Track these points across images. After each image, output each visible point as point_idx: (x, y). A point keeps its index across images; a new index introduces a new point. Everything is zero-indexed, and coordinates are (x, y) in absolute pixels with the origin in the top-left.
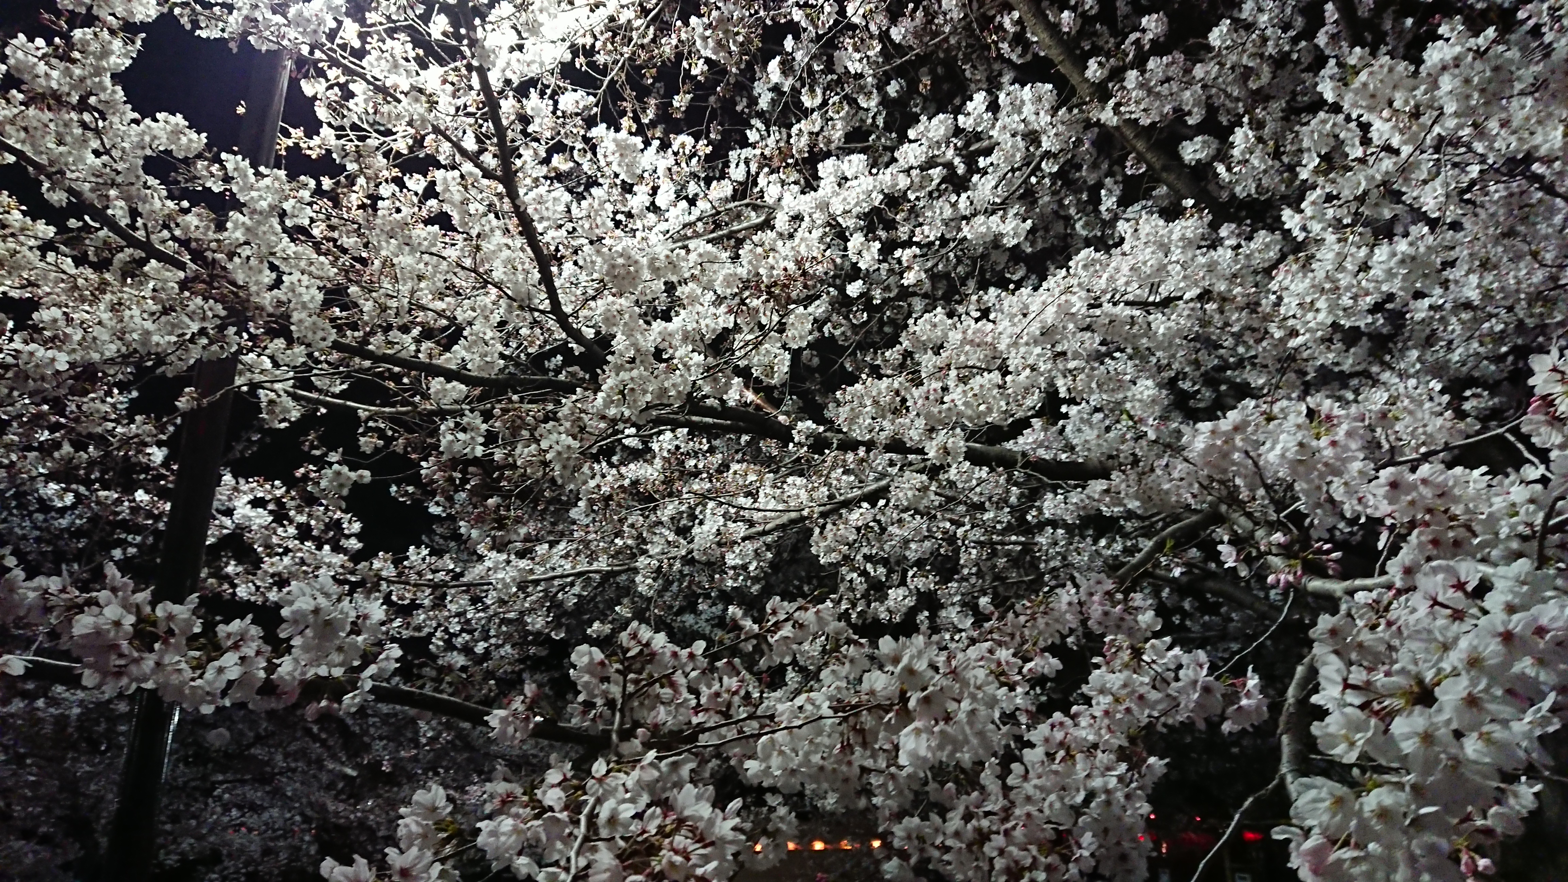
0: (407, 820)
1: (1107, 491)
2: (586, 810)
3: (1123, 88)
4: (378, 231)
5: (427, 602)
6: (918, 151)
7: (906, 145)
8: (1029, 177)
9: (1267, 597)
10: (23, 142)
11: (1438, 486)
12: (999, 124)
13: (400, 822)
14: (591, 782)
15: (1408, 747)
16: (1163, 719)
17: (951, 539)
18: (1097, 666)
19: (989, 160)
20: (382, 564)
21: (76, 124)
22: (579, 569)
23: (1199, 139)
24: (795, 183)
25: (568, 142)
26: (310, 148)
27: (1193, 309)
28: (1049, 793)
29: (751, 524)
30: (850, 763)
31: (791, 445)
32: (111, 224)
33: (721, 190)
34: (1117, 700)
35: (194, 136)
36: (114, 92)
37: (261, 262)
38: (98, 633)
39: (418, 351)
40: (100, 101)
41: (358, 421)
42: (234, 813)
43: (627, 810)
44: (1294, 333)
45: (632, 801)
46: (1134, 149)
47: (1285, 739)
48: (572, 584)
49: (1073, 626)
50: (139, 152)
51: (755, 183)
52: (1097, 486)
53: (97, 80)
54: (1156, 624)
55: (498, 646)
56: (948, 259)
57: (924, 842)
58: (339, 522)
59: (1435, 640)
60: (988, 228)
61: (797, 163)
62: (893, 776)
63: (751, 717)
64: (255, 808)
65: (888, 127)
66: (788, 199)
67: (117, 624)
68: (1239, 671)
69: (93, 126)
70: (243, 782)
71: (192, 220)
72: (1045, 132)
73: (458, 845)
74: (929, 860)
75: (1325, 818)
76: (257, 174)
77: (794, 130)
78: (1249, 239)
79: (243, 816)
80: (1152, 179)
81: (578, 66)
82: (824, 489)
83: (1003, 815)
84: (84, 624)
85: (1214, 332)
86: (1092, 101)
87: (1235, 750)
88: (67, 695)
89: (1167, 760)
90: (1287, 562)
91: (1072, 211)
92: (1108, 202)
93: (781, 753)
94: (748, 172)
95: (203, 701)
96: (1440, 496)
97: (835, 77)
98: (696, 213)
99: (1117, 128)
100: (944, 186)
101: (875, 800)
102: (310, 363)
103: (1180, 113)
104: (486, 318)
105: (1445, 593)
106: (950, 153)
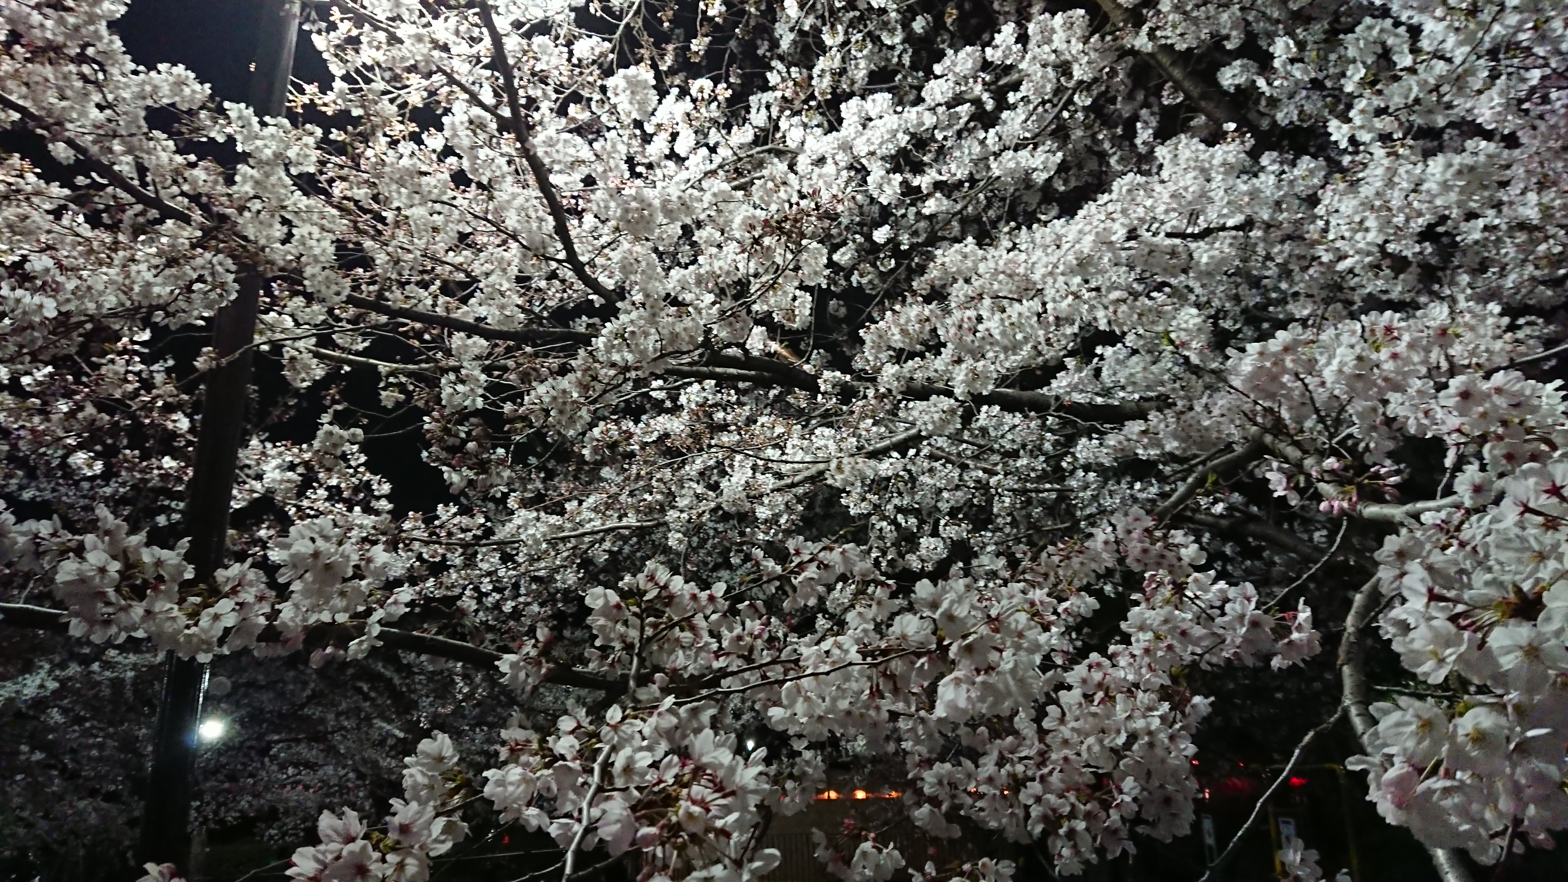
0: (413, 770)
1: (1144, 432)
2: (600, 759)
3: (1159, 12)
4: (387, 180)
5: (458, 561)
6: (945, 87)
7: (932, 82)
8: (1061, 111)
9: (1311, 539)
10: (25, 97)
11: (1514, 395)
12: (1028, 56)
13: (405, 772)
14: (605, 729)
15: (1508, 662)
16: (1207, 656)
17: (982, 486)
18: (1137, 603)
19: (1019, 95)
20: (412, 524)
21: (75, 77)
22: (609, 524)
23: (1238, 62)
24: (818, 126)
25: (585, 93)
26: (325, 105)
27: (1235, 238)
28: (1087, 735)
29: (779, 476)
30: (878, 708)
31: (820, 396)
32: (118, 180)
33: (742, 135)
34: (1158, 637)
35: (198, 87)
36: (111, 42)
37: (273, 216)
38: (83, 580)
39: (434, 305)
40: (99, 52)
41: (377, 377)
42: (291, 771)
43: (643, 758)
44: (1343, 257)
45: (649, 749)
46: (1171, 78)
47: (1346, 670)
48: (603, 540)
49: (1110, 565)
50: (141, 103)
51: (777, 128)
52: (1134, 427)
53: (92, 28)
54: (1201, 558)
55: (528, 604)
56: (978, 202)
57: (956, 788)
58: (368, 483)
59: (1530, 548)
60: (1018, 163)
61: (819, 106)
62: (923, 720)
63: (774, 662)
64: (311, 766)
65: (914, 67)
66: (810, 143)
67: (102, 570)
68: (1288, 605)
69: (93, 78)
70: (298, 741)
71: (199, 173)
72: (1076, 60)
73: (466, 796)
74: (961, 807)
75: (1410, 744)
76: (264, 124)
77: (816, 71)
78: (1294, 165)
79: (299, 774)
80: (1190, 108)
81: (592, 11)
82: (854, 440)
83: (1039, 759)
84: (68, 571)
85: (1255, 267)
86: (1125, 25)
87: (1279, 695)
88: (120, 659)
89: (1212, 699)
90: (1340, 489)
91: (1107, 145)
92: (1144, 135)
93: (807, 699)
94: (770, 117)
95: (198, 650)
96: (1516, 406)
97: (857, 13)
98: (717, 160)
99: (1151, 55)
100: (972, 124)
101: (904, 745)
102: (331, 321)
103: (1218, 40)
104: (504, 271)
105: (1537, 499)
106: (978, 88)
